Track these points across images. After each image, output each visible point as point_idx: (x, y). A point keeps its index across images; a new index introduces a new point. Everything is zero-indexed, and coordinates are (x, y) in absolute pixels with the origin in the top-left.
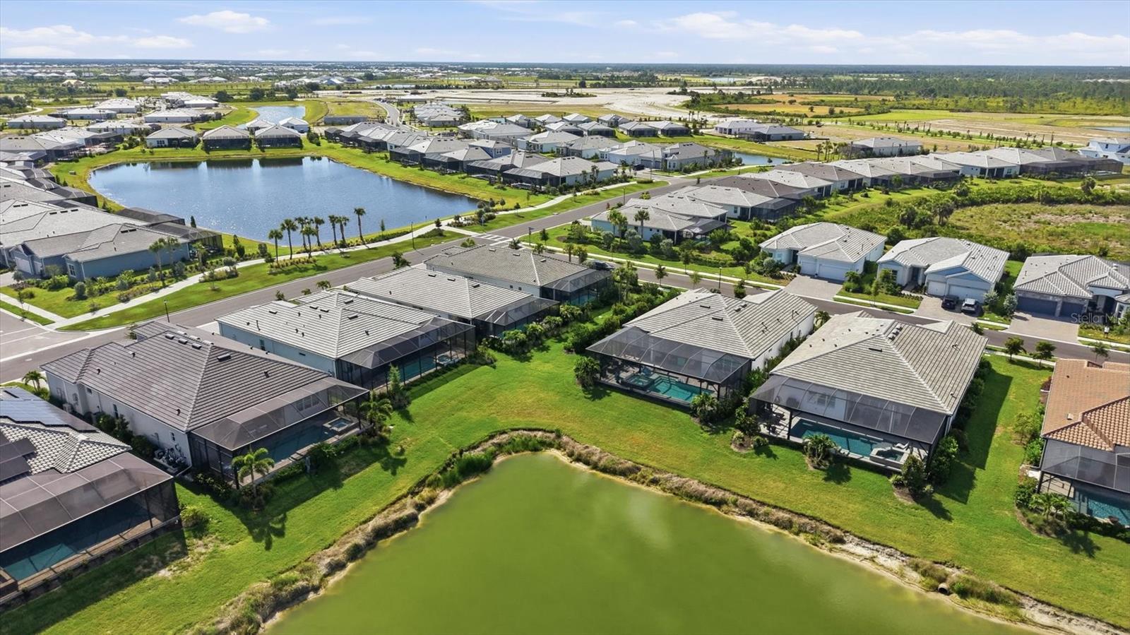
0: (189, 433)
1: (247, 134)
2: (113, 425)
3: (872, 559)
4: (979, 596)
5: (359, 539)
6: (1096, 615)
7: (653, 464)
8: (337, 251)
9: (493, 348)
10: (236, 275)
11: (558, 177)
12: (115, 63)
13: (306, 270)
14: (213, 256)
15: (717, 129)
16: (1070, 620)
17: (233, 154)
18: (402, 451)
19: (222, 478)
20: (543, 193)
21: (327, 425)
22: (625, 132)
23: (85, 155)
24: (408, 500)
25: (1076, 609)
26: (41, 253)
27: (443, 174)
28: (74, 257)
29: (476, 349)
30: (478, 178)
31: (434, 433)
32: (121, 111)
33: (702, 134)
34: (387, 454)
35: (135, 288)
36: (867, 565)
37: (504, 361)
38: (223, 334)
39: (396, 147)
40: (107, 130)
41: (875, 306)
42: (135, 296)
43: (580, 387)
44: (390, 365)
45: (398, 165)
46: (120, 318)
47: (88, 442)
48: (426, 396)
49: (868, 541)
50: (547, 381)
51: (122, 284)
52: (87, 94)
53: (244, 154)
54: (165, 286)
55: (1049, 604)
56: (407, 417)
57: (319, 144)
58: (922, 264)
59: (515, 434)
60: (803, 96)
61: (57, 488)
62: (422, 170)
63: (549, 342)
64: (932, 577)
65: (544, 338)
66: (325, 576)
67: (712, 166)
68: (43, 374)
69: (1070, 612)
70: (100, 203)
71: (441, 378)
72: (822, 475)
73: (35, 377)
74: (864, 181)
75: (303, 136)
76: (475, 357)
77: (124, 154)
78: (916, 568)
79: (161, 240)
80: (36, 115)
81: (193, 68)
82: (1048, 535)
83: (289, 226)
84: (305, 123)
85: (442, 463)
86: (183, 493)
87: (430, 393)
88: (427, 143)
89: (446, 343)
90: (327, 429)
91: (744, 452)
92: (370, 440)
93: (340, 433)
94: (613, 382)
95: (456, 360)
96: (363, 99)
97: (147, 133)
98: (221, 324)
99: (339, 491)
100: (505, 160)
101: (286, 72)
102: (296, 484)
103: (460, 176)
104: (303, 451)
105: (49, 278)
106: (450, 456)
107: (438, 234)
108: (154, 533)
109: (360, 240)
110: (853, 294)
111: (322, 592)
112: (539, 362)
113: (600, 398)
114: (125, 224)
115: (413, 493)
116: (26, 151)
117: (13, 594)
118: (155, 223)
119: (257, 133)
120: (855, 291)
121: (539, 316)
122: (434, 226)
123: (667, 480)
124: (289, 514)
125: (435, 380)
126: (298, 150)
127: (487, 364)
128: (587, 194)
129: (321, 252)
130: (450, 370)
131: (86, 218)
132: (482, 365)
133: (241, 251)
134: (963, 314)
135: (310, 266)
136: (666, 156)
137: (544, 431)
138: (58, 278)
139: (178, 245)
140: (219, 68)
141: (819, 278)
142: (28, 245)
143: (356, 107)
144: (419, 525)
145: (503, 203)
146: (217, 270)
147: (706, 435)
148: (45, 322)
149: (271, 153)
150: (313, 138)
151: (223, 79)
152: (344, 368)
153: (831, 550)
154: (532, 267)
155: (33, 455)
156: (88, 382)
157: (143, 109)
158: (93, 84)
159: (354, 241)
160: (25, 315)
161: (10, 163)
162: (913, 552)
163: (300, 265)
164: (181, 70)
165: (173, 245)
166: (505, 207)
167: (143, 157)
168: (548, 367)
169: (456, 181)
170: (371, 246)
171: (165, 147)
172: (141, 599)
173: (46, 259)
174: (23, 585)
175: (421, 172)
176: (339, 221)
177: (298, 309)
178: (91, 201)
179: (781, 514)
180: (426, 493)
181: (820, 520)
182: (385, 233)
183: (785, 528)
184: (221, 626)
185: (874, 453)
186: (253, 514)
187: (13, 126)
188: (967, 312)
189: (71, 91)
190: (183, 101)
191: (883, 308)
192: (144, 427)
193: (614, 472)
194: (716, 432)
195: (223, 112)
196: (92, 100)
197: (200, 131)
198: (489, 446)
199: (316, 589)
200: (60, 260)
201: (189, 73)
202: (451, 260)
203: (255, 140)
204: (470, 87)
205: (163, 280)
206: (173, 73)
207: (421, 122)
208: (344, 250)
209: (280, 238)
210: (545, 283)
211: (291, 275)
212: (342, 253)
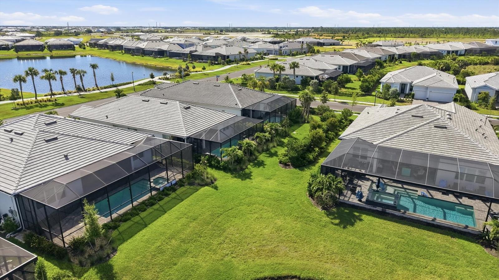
8: (77, 94)
9: (211, 166)
11: (225, 55)
13: (45, 105)
17: (33, 53)
20: (216, 64)
27: (155, 58)
29: (193, 168)
30: (176, 58)
37: (224, 180)
39: (128, 47)
43: (320, 209)
44: (85, 201)
45: (129, 55)
57: (84, 48)
62: (143, 56)
65: (257, 154)
67: (305, 53)
71: (156, 207)
74: (395, 56)
76: (193, 177)
83: (32, 73)
87: (144, 231)
88: (145, 44)
89: (162, 163)
95: (174, 182)
100: (192, 49)
103: (165, 58)
107: (152, 83)
109: (95, 87)
112: (260, 178)
121: (250, 133)
122: (149, 79)
125: (150, 210)
126: (72, 51)
127: (207, 185)
128: (243, 65)
129: (64, 95)
130: (167, 195)
132: (203, 186)
135: (50, 104)
136: (281, 47)
141: (430, 101)
145: (193, 69)
149: (55, 53)
150: (82, 46)
154: (232, 94)
159: (91, 88)
163: (43, 103)
169: (163, 61)
175: (142, 58)
176: (79, 73)
182: (114, 82)
202: (163, 92)
203: (47, 46)
208: (82, 93)
209: (25, 81)
210: (245, 106)
211: (31, 110)
212: (80, 95)
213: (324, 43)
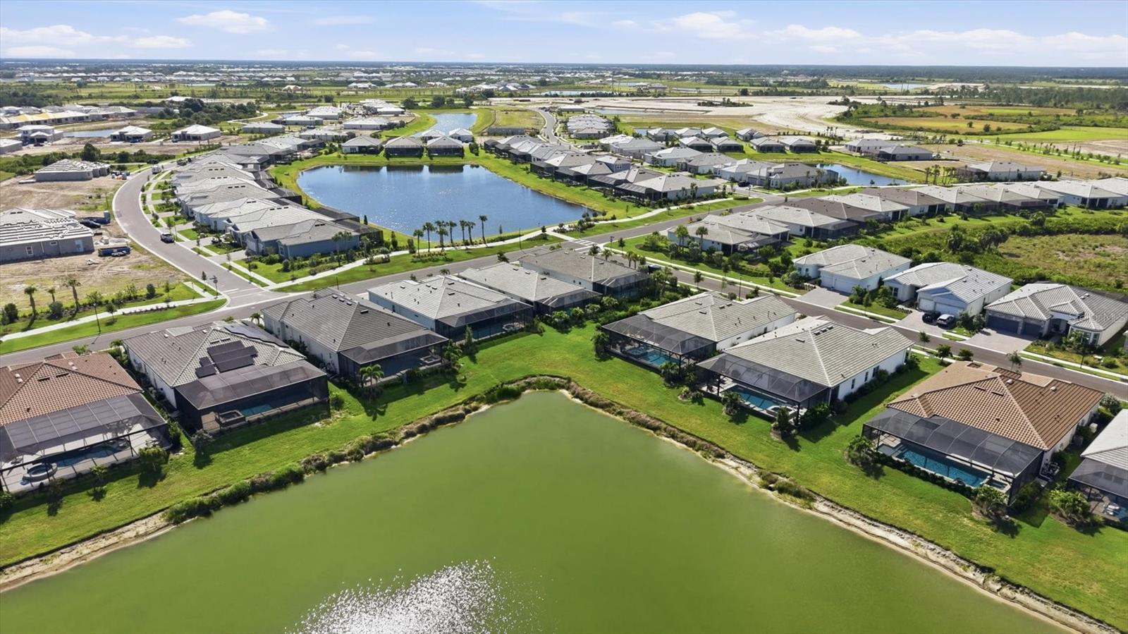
0: (338, 353)
1: (420, 144)
2: (299, 346)
3: (736, 469)
4: (790, 493)
5: (427, 422)
6: (857, 509)
7: (622, 403)
8: (464, 248)
9: (546, 323)
10: (389, 261)
11: (660, 193)
12: (326, 65)
13: (438, 260)
14: (376, 246)
15: (847, 146)
16: (840, 511)
17: (407, 161)
18: (465, 379)
19: (356, 381)
20: (645, 205)
21: (422, 359)
22: (755, 147)
23: (296, 159)
24: (462, 406)
25: (847, 504)
26: (264, 238)
27: (568, 186)
28: (283, 242)
29: (533, 322)
30: (596, 190)
31: (489, 371)
32: (326, 118)
33: (830, 151)
34: (455, 380)
35: (321, 266)
36: (733, 472)
37: (550, 332)
38: (370, 300)
39: (538, 159)
40: (314, 137)
41: (866, 316)
42: (320, 271)
43: (595, 353)
44: (467, 328)
45: (536, 176)
46: (309, 286)
47: (284, 352)
48: (490, 349)
49: (738, 458)
50: (574, 348)
51: (313, 263)
52: (302, 100)
53: (416, 161)
54: (340, 266)
55: (831, 501)
56: (474, 360)
57: (477, 154)
58: (919, 284)
59: (542, 378)
60: (976, 108)
61: (267, 372)
62: (553, 181)
63: (587, 323)
64: (767, 480)
65: (586, 319)
66: (403, 438)
67: (813, 185)
68: (262, 316)
69: (842, 506)
70: (304, 201)
71: (503, 339)
72: (729, 418)
73: (257, 317)
75: (466, 146)
76: (530, 328)
77: (325, 159)
78: (760, 474)
79: (340, 233)
80: (262, 121)
81: (391, 72)
82: (857, 465)
83: (429, 227)
84: (470, 133)
85: (488, 389)
86: (331, 386)
88: (561, 158)
89: (512, 316)
90: (421, 361)
91: (685, 400)
92: (447, 370)
93: (428, 365)
94: (618, 351)
95: (517, 329)
96: (530, 107)
97: (344, 139)
98: (370, 293)
99: (421, 396)
100: (620, 176)
101: (469, 76)
102: (396, 389)
103: (582, 188)
104: (403, 372)
105: (267, 255)
106: (494, 386)
107: (544, 238)
108: (315, 404)
109: (482, 240)
110: (855, 305)
111: (399, 446)
112: (574, 334)
113: (605, 360)
114: (318, 220)
115: (465, 403)
116: (255, 155)
117: (243, 423)
118: (339, 219)
119: (430, 143)
120: (856, 303)
122: (540, 232)
123: (628, 413)
124: (390, 405)
125: (499, 340)
126: (460, 159)
127: (537, 333)
128: (682, 208)
129: (451, 248)
130: (511, 334)
131: (294, 214)
132: (534, 333)
133: (395, 243)
134: (937, 327)
135: (441, 258)
136: (770, 174)
137: (561, 378)
138: (272, 256)
139: (351, 237)
140: (414, 72)
141: (834, 290)
142: (256, 232)
143: (520, 117)
144: (465, 420)
145: (604, 214)
146: (375, 257)
147: (665, 389)
148: (264, 285)
149: (438, 161)
150: (474, 149)
151: (413, 84)
152: (440, 326)
153: (713, 461)
154: (591, 267)
155: (256, 356)
156: (287, 321)
157: (344, 115)
158: (308, 88)
159: (478, 241)
160: (252, 279)
161: (244, 165)
162: (763, 466)
163: (435, 257)
164: (381, 74)
165: (347, 237)
166: (606, 217)
167: (339, 161)
168: (579, 339)
169: (578, 192)
170: (489, 245)
171: (356, 153)
172: (304, 435)
173: (266, 242)
174: (248, 419)
175: (552, 183)
176: (467, 225)
177: (418, 287)
178: (297, 200)
179: (692, 438)
180: (474, 404)
181: (714, 444)
182: (502, 235)
183: (690, 447)
184: (343, 453)
185: (770, 409)
186: (370, 401)
187: (247, 131)
188: (941, 326)
189: (291, 97)
190: (376, 109)
191: (871, 317)
192: (315, 351)
193: (596, 406)
194: (672, 387)
195: (407, 120)
196: (306, 106)
197: (384, 139)
198: (522, 383)
199: (396, 444)
200: (274, 244)
201: (386, 77)
202: (536, 259)
203: (427, 149)
204: (632, 95)
205: (339, 262)
206: (373, 77)
207: (570, 134)
208: (469, 247)
209: (422, 235)
210: (597, 280)
211: (426, 264)
212: (467, 249)
213: (894, 155)
